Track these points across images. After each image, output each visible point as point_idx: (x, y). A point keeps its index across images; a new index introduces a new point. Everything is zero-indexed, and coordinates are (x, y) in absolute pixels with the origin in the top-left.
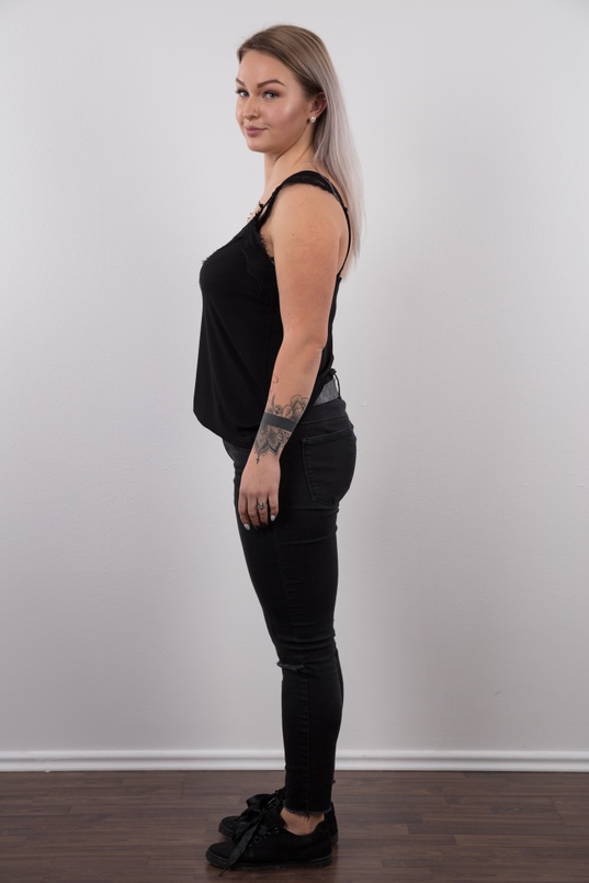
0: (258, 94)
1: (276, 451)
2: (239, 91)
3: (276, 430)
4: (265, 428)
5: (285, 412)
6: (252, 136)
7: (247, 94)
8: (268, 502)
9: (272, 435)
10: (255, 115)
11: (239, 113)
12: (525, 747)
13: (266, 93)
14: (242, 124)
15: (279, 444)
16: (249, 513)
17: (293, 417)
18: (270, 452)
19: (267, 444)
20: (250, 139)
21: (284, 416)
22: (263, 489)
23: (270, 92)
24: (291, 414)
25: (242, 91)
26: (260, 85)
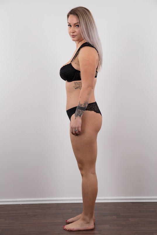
0: (74, 26)
1: (80, 116)
2: (69, 25)
3: (80, 110)
4: (77, 110)
5: (83, 105)
6: (73, 37)
7: (71, 26)
8: (78, 130)
9: (79, 112)
10: (74, 32)
11: (69, 31)
12: (148, 196)
13: (76, 26)
14: (70, 34)
15: (81, 114)
16: (73, 133)
17: (85, 107)
18: (79, 116)
19: (78, 114)
20: (73, 38)
21: (82, 107)
22: (77, 126)
23: (77, 25)
24: (84, 106)
25: (70, 25)
26: (75, 24)
